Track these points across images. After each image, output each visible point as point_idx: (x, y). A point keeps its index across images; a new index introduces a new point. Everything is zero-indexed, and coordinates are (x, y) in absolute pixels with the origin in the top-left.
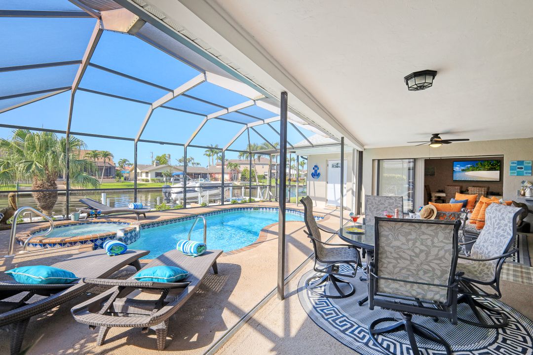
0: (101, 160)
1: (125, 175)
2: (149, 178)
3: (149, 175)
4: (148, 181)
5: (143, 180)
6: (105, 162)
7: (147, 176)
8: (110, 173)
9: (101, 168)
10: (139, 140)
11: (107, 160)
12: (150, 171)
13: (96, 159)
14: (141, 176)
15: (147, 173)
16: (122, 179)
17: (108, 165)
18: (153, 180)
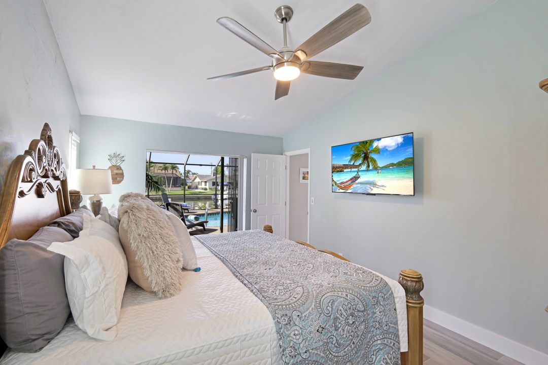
0: (170, 171)
1: (189, 184)
2: (207, 187)
3: (208, 184)
4: (207, 190)
5: (202, 189)
6: (172, 173)
7: (206, 185)
8: (177, 183)
9: (169, 179)
10: (186, 164)
11: (174, 172)
12: (208, 180)
13: (166, 171)
14: (201, 185)
15: (206, 182)
16: (187, 187)
17: (175, 176)
18: (210, 189)
